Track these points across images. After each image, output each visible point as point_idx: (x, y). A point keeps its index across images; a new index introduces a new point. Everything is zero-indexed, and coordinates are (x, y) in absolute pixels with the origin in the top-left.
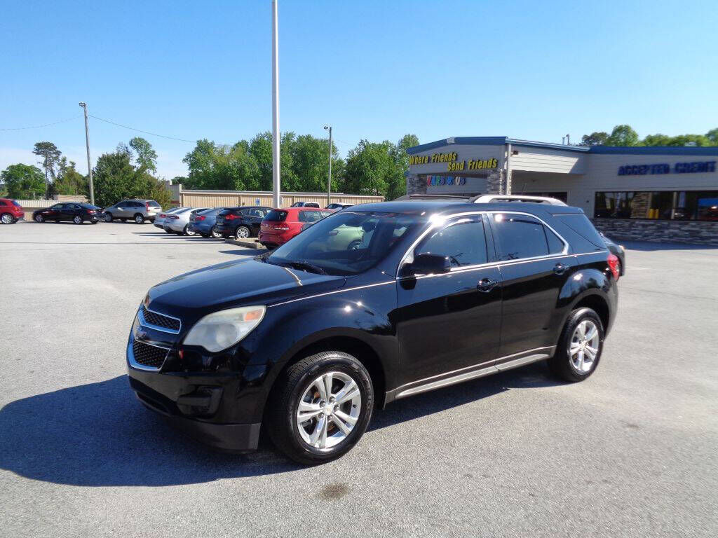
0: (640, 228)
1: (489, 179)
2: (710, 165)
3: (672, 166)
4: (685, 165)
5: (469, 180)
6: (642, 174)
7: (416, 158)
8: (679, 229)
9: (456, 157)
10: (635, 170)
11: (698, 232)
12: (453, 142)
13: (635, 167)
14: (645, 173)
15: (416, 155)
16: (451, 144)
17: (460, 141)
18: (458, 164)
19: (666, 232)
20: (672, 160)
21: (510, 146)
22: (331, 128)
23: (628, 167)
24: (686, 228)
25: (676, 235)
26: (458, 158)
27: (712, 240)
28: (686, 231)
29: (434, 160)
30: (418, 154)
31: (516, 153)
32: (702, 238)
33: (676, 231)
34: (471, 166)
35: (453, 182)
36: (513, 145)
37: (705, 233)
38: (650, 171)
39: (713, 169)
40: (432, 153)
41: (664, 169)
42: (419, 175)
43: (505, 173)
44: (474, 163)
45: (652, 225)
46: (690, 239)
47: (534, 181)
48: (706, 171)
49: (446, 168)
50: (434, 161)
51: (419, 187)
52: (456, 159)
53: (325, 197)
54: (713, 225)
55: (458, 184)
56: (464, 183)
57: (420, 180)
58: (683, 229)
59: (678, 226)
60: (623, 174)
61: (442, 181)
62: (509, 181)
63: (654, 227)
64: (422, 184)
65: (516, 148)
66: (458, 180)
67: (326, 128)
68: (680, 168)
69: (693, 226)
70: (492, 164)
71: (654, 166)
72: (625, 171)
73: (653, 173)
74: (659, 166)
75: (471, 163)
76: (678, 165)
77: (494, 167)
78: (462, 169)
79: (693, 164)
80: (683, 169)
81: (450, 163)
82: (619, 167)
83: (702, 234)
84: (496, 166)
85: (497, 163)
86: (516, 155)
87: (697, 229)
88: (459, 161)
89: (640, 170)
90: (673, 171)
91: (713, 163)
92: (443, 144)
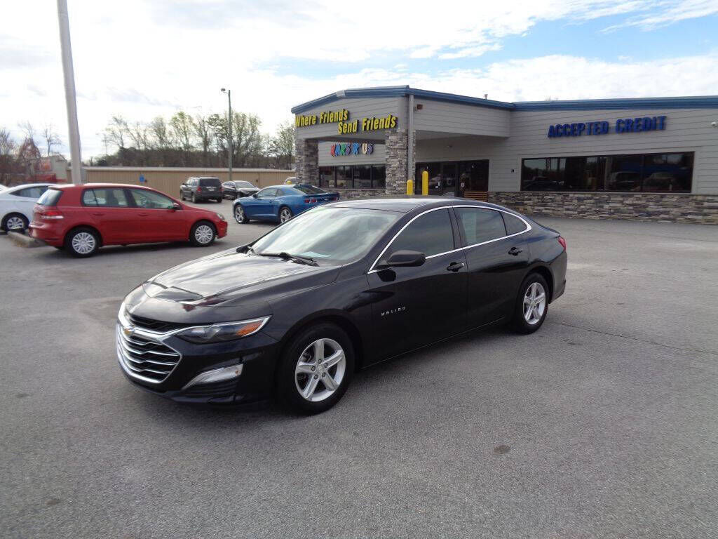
0: (575, 202)
1: (387, 144)
2: (658, 122)
3: (613, 124)
4: (628, 121)
5: (377, 147)
6: (576, 135)
7: (303, 118)
8: (622, 202)
9: (348, 114)
10: (569, 130)
11: (645, 206)
12: (343, 95)
13: (567, 126)
14: (579, 134)
15: (302, 114)
16: (341, 98)
17: (351, 94)
18: (350, 124)
19: (606, 206)
20: (612, 117)
21: (412, 98)
22: (229, 92)
23: (559, 127)
24: (629, 201)
25: (617, 211)
26: (352, 116)
27: (662, 216)
28: (630, 205)
29: (323, 120)
30: (304, 114)
31: (419, 107)
32: (649, 214)
33: (618, 205)
34: (365, 127)
36: (416, 97)
37: (652, 207)
38: (583, 133)
39: (662, 127)
40: (319, 112)
41: (601, 129)
42: (307, 141)
43: (407, 134)
44: (369, 122)
45: (590, 198)
46: (634, 214)
47: (451, 147)
48: (655, 129)
49: (336, 131)
50: (322, 122)
51: (308, 156)
52: (348, 119)
54: (662, 197)
55: (365, 152)
56: (371, 151)
57: (309, 146)
58: (627, 202)
59: (621, 199)
60: (554, 136)
61: (348, 150)
62: (411, 145)
63: (592, 201)
64: (312, 151)
65: (420, 102)
66: (365, 148)
68: (622, 126)
69: (640, 199)
70: (391, 123)
71: (591, 124)
72: (556, 132)
73: (590, 134)
74: (597, 124)
75: (366, 122)
76: (619, 122)
77: (392, 126)
78: (355, 130)
79: (638, 120)
80: (627, 127)
81: (341, 123)
82: (549, 127)
83: (649, 209)
84: (396, 126)
85: (396, 121)
86: (419, 110)
87: (643, 202)
88: (352, 121)
89: (574, 130)
90: (614, 131)
91: (663, 118)
92: (332, 98)
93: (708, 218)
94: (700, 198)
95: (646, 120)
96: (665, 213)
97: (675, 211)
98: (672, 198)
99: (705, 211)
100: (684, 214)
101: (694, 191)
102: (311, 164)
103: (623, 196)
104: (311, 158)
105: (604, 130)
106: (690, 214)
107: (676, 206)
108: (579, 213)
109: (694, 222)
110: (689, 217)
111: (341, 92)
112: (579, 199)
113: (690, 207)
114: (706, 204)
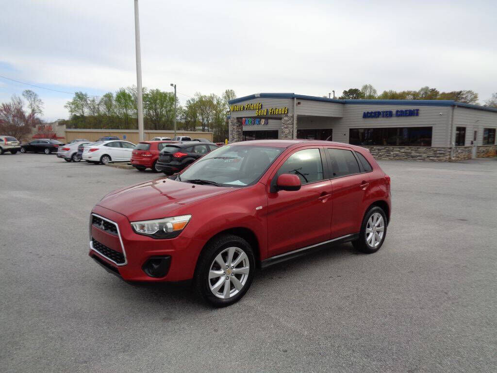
0: (377, 151)
1: (283, 121)
2: (415, 112)
3: (394, 112)
4: (402, 111)
5: (270, 121)
6: (377, 117)
7: (235, 107)
8: (399, 151)
9: (261, 106)
10: (373, 114)
11: (410, 153)
12: (259, 96)
13: (372, 113)
14: (378, 117)
16: (258, 97)
17: (263, 96)
18: (263, 111)
19: (392, 153)
20: (394, 109)
21: (295, 99)
22: (175, 85)
23: (368, 113)
24: (403, 150)
25: (397, 155)
26: (263, 107)
27: (418, 158)
28: (403, 153)
29: (247, 108)
30: (236, 104)
31: (299, 103)
32: (412, 157)
34: (271, 113)
35: (259, 123)
36: (297, 98)
37: (414, 153)
38: (380, 116)
39: (417, 115)
40: (245, 104)
41: (389, 114)
42: (238, 118)
43: (293, 117)
44: (273, 110)
45: (383, 149)
46: (406, 157)
47: (312, 122)
48: (414, 115)
49: (255, 114)
51: (237, 126)
52: (261, 108)
53: (173, 133)
54: (418, 148)
55: (263, 124)
56: (266, 123)
57: (238, 121)
59: (399, 149)
60: (366, 118)
61: (253, 122)
62: (295, 122)
63: (385, 150)
65: (299, 101)
66: (263, 121)
67: (172, 85)
68: (399, 113)
69: (408, 149)
70: (285, 111)
71: (383, 112)
72: (366, 116)
73: (383, 117)
74: (387, 112)
75: (271, 110)
76: (397, 111)
77: (286, 113)
78: (265, 114)
79: (406, 111)
80: (401, 114)
81: (258, 110)
82: (363, 113)
83: (412, 154)
84: (288, 112)
85: (288, 110)
86: (299, 105)
87: (410, 151)
88: (263, 109)
89: (376, 115)
90: (395, 115)
91: (418, 110)
92: (253, 97)
93: (440, 158)
94: (435, 149)
95: (410, 111)
96: (420, 156)
97: (424, 155)
98: (423, 149)
99: (438, 155)
100: (428, 157)
101: (433, 145)
102: (239, 130)
103: (399, 148)
104: (239, 128)
105: (390, 115)
106: (431, 157)
107: (424, 153)
108: (379, 156)
109: (433, 161)
110: (431, 158)
111: (258, 94)
112: (378, 149)
113: (431, 154)
114: (438, 152)
